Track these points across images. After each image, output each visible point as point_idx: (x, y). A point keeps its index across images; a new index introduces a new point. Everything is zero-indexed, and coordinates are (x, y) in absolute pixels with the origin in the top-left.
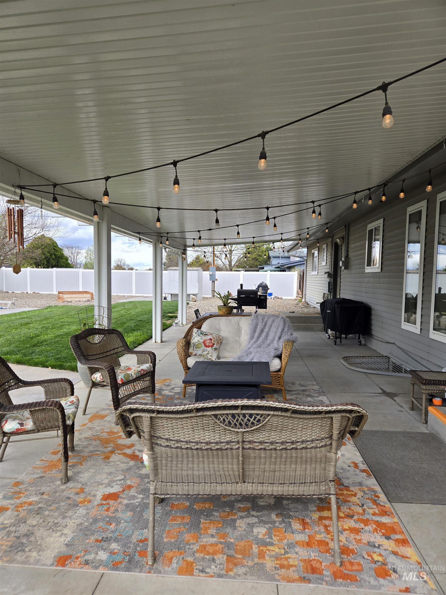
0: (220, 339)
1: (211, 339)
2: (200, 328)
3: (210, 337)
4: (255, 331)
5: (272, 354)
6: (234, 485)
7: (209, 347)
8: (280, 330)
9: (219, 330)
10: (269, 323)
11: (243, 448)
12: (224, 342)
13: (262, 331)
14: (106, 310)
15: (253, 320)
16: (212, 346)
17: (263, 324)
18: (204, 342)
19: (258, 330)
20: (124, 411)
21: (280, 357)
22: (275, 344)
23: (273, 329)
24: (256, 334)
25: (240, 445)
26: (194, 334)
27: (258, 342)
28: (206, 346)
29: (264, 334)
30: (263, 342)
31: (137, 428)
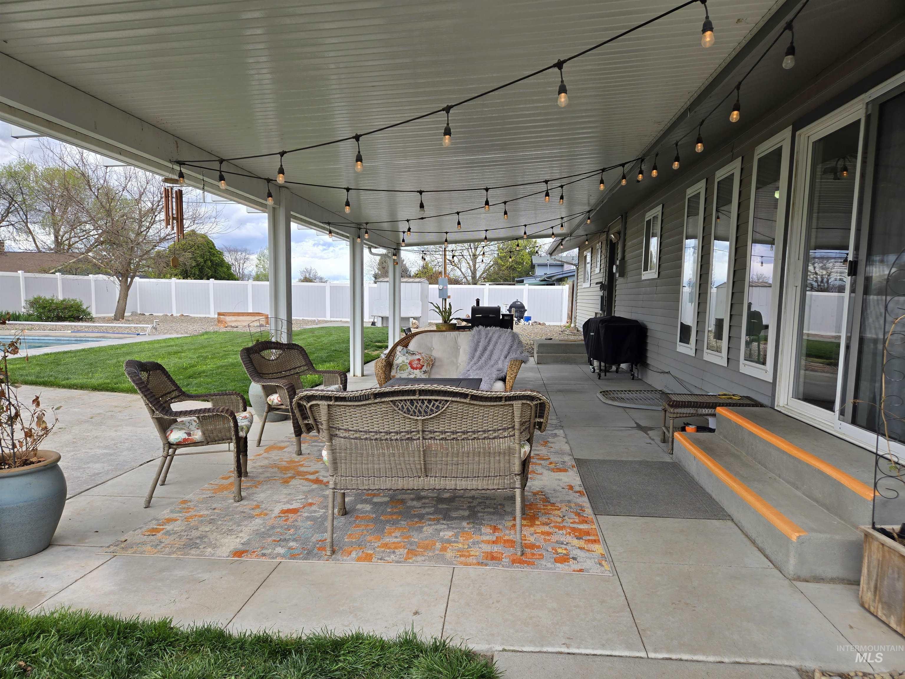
0: (432, 360)
1: (419, 360)
2: (406, 346)
3: (418, 357)
4: (476, 350)
5: (494, 376)
6: (416, 479)
7: (416, 369)
8: (507, 347)
9: (431, 349)
10: (494, 339)
11: (424, 438)
12: (436, 364)
13: (485, 349)
14: (285, 323)
15: (474, 336)
16: (421, 368)
17: (487, 340)
18: (410, 363)
19: (480, 349)
20: (301, 399)
21: (504, 380)
22: (500, 365)
23: (499, 346)
24: (478, 354)
25: (420, 435)
26: (398, 353)
27: (480, 363)
28: (413, 368)
29: (487, 353)
30: (486, 362)
31: (315, 420)
